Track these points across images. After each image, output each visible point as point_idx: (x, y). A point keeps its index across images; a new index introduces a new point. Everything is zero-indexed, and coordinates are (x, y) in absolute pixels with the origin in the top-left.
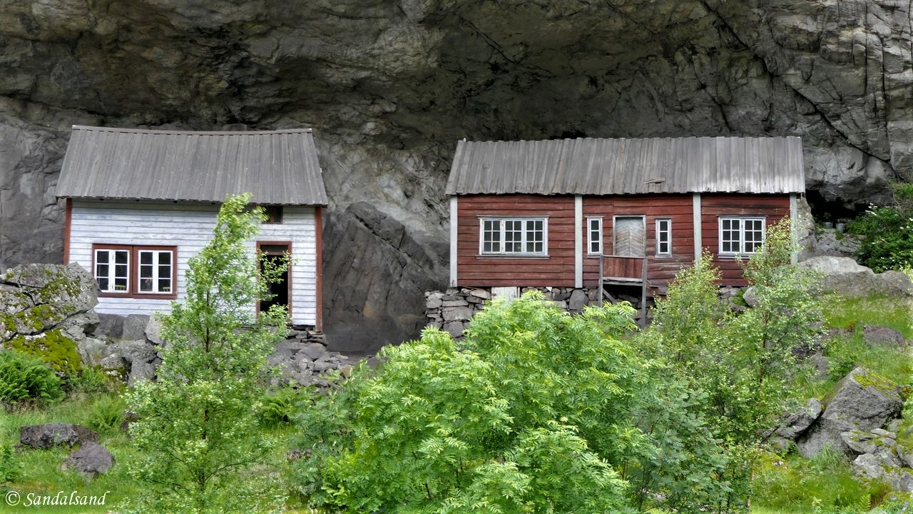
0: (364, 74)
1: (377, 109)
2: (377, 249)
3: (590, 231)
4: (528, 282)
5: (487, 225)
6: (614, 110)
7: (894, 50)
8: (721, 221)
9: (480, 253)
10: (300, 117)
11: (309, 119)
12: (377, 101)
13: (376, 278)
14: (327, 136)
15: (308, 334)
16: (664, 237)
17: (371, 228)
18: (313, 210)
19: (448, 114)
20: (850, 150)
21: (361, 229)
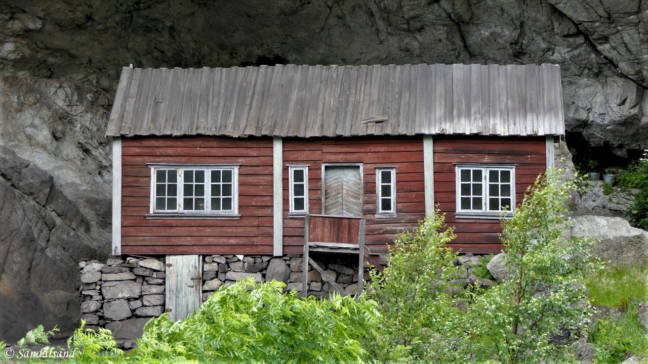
1: (16, 25)
2: (18, 206)
3: (292, 183)
4: (213, 249)
5: (160, 176)
6: (323, 29)
8: (458, 171)
9: (151, 212)
12: (18, 15)
13: (15, 244)
16: (386, 191)
17: (9, 180)
19: (109, 32)
20: (620, 81)
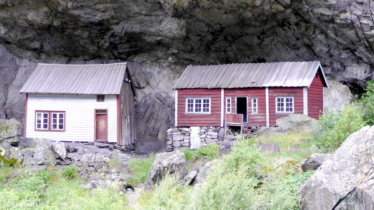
0: (159, 38)
1: (170, 52)
2: (164, 110)
3: (227, 103)
4: (203, 125)
5: (189, 101)
7: (365, 21)
8: (276, 99)
9: (186, 113)
10: (142, 56)
11: (146, 57)
12: (170, 49)
13: (163, 122)
14: (154, 64)
15: (114, 146)
16: (255, 105)
17: (162, 102)
18: (116, 96)
20: (365, 65)
21: (158, 102)
